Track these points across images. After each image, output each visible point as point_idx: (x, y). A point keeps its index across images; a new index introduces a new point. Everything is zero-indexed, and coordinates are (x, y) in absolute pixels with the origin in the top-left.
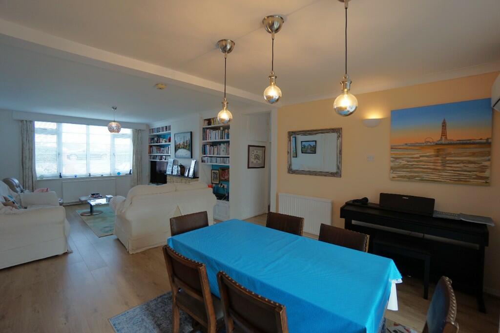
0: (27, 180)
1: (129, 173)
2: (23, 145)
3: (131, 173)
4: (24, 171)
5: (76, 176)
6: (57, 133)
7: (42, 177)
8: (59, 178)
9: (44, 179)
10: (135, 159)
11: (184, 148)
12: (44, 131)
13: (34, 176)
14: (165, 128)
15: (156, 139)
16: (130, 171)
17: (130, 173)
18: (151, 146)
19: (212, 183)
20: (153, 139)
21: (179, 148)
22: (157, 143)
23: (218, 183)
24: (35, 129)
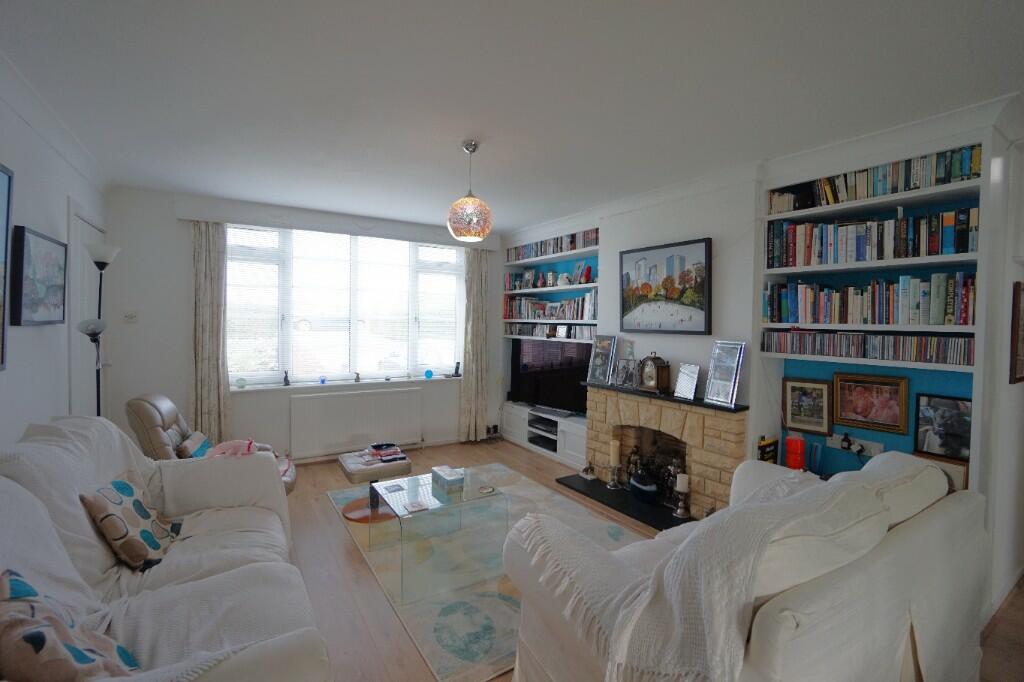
0: (205, 395)
1: (454, 372)
2: (196, 290)
3: (461, 371)
4: (199, 364)
5: (323, 381)
6: (281, 259)
7: (241, 382)
8: (282, 386)
9: (247, 388)
10: (473, 334)
11: (668, 298)
12: (250, 254)
13: (222, 382)
14: (566, 242)
15: (528, 276)
16: (457, 368)
17: (457, 374)
18: (512, 298)
19: (784, 428)
20: (519, 276)
21: (643, 298)
22: (535, 286)
23: (824, 429)
24: (229, 250)
